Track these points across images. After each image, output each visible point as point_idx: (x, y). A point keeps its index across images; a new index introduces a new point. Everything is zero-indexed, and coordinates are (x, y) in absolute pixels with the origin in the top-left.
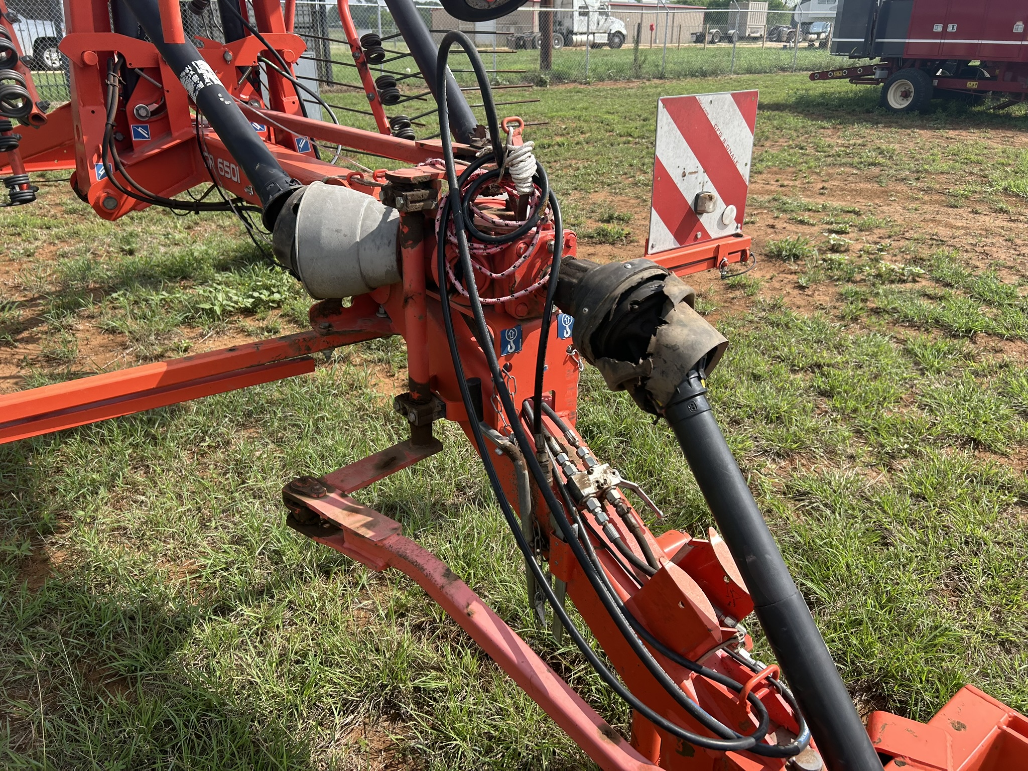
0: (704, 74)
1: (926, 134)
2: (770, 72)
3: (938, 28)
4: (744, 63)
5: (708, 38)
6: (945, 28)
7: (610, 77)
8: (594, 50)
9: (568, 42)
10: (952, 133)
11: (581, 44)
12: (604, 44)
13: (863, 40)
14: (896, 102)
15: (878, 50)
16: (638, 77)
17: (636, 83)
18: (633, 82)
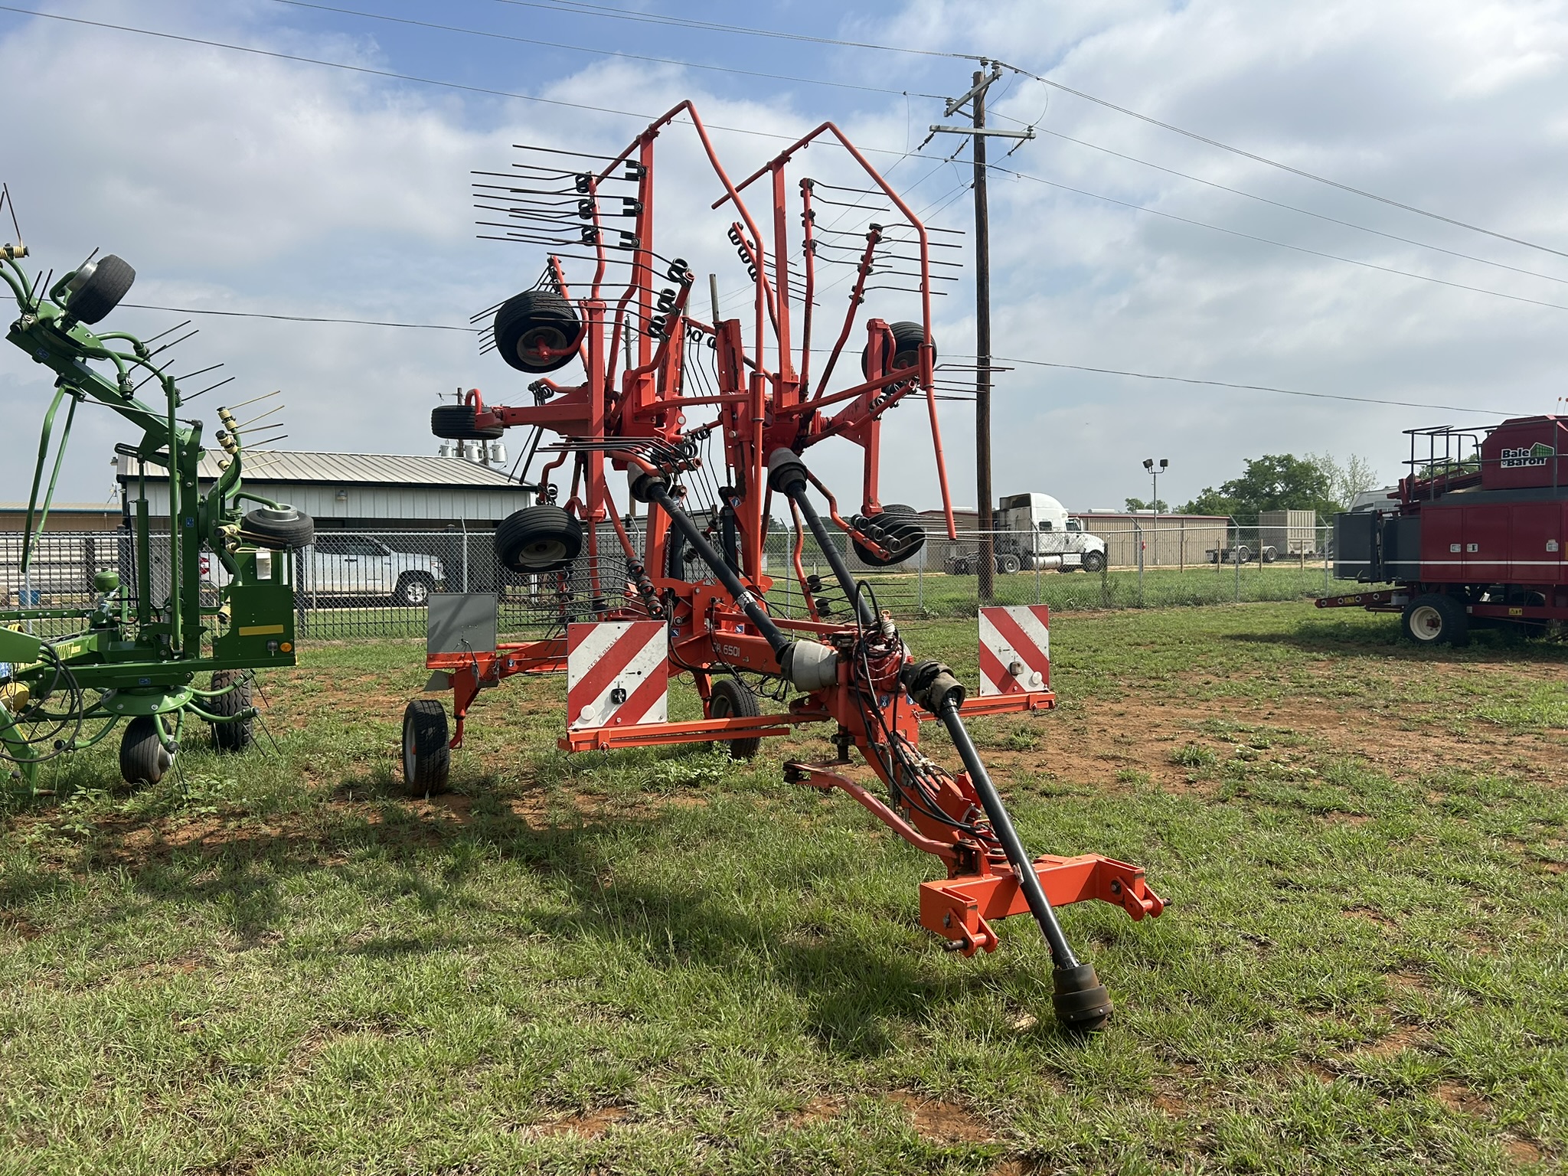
0: (1198, 602)
1: (1444, 666)
2: (1293, 599)
3: (1456, 548)
4: (1256, 589)
5: (1233, 556)
6: (1464, 548)
7: (1069, 606)
8: (1063, 575)
9: (1026, 565)
10: (1481, 667)
11: (1045, 567)
12: (1078, 567)
13: (1369, 562)
14: (1422, 631)
15: (1388, 574)
16: (1107, 606)
17: (1105, 613)
18: (1100, 612)
